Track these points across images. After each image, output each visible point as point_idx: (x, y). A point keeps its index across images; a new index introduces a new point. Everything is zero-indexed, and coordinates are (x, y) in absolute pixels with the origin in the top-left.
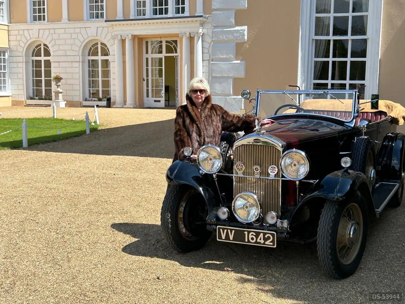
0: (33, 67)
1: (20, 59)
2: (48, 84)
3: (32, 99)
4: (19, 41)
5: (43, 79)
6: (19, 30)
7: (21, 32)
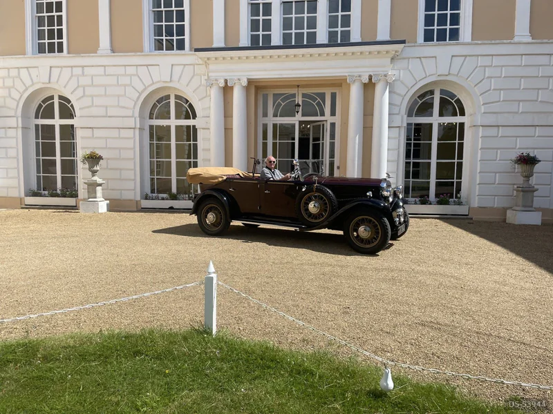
0: (37, 138)
1: (12, 122)
2: (69, 167)
3: (35, 194)
4: (9, 88)
5: (58, 158)
6: (9, 69)
7: (14, 73)
